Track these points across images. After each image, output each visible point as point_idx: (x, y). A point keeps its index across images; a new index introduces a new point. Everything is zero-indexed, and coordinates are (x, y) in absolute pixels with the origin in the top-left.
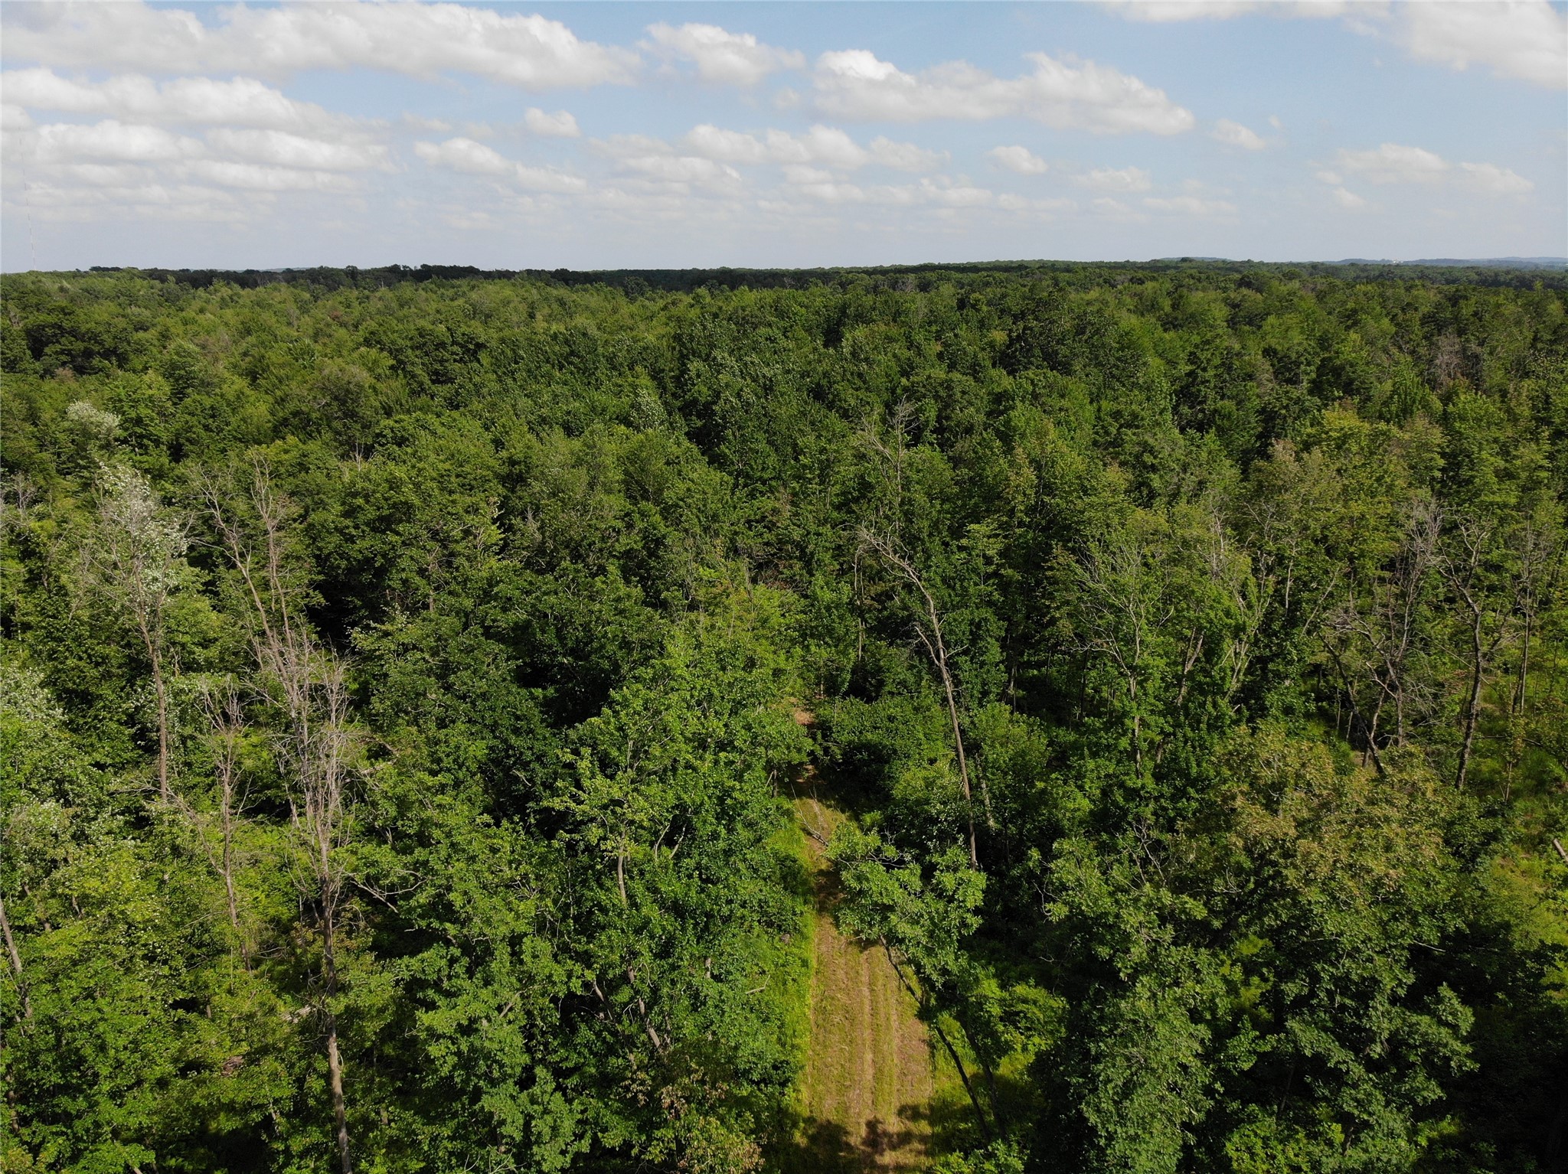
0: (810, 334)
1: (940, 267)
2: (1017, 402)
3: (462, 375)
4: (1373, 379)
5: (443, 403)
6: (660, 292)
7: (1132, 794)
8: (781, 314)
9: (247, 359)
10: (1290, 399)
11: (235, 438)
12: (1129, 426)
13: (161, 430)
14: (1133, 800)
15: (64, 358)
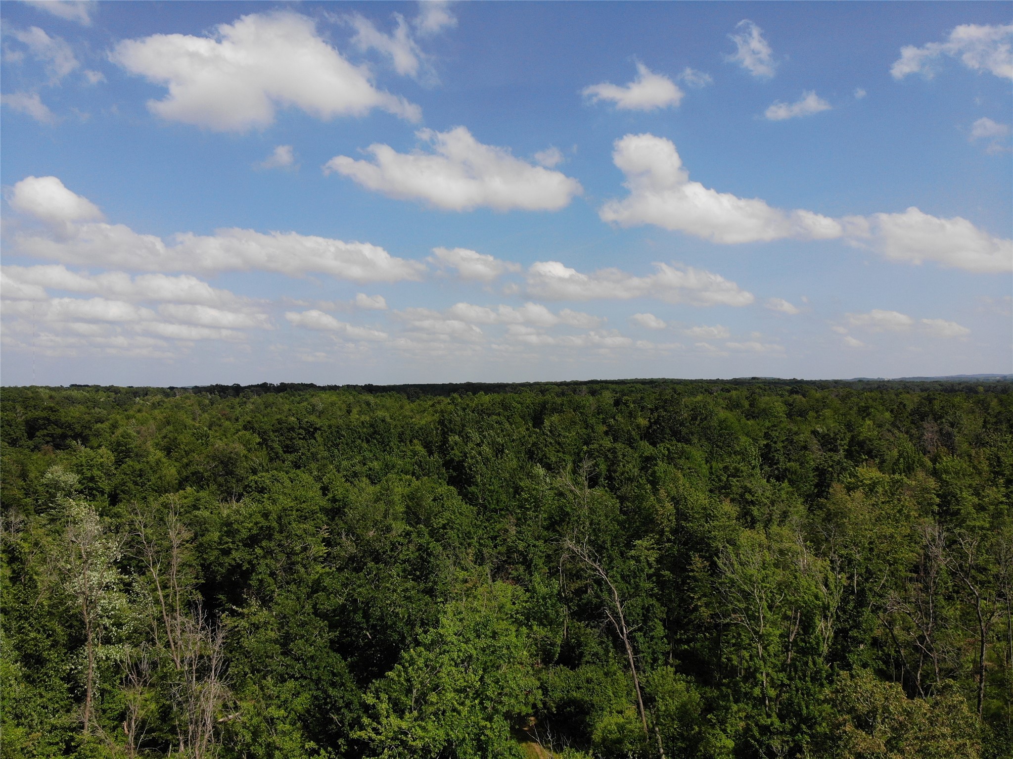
0: (524, 420)
1: (601, 382)
2: (659, 461)
3: (304, 447)
4: (885, 449)
5: (290, 465)
6: (429, 396)
7: (765, 730)
8: (506, 407)
9: (166, 440)
10: (834, 461)
11: (152, 489)
12: (734, 476)
13: (105, 485)
14: (766, 734)
15: (48, 439)
